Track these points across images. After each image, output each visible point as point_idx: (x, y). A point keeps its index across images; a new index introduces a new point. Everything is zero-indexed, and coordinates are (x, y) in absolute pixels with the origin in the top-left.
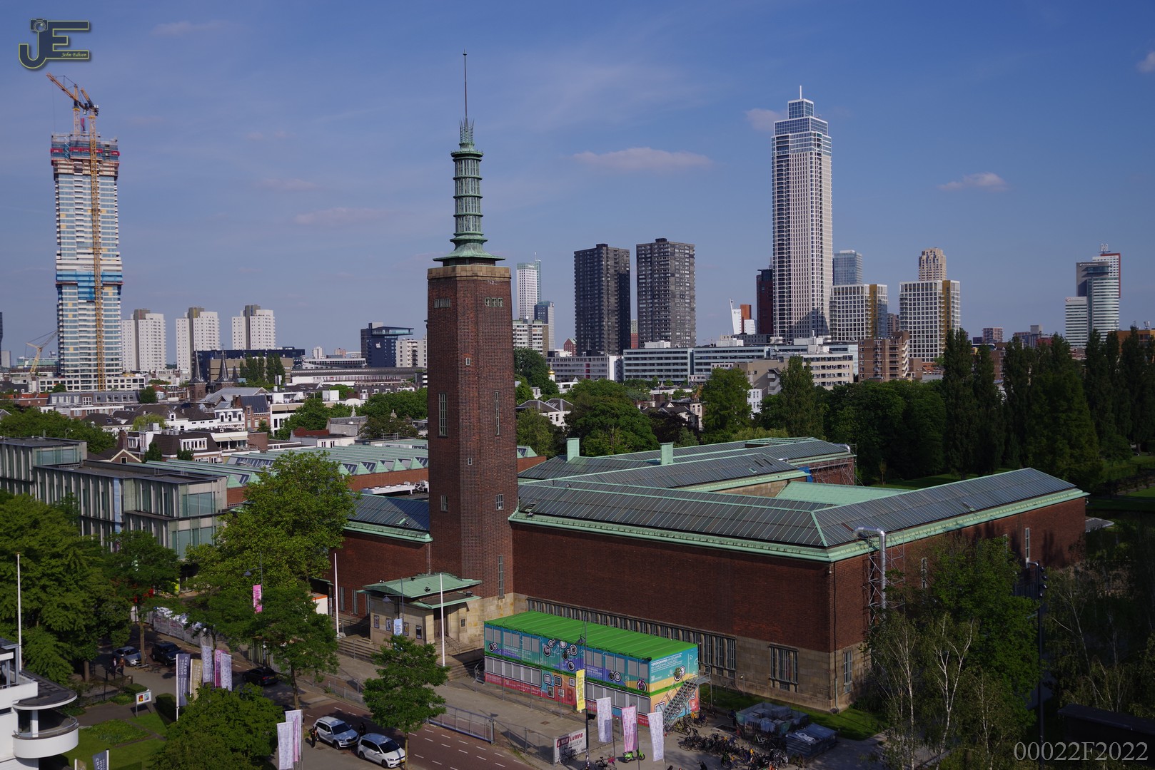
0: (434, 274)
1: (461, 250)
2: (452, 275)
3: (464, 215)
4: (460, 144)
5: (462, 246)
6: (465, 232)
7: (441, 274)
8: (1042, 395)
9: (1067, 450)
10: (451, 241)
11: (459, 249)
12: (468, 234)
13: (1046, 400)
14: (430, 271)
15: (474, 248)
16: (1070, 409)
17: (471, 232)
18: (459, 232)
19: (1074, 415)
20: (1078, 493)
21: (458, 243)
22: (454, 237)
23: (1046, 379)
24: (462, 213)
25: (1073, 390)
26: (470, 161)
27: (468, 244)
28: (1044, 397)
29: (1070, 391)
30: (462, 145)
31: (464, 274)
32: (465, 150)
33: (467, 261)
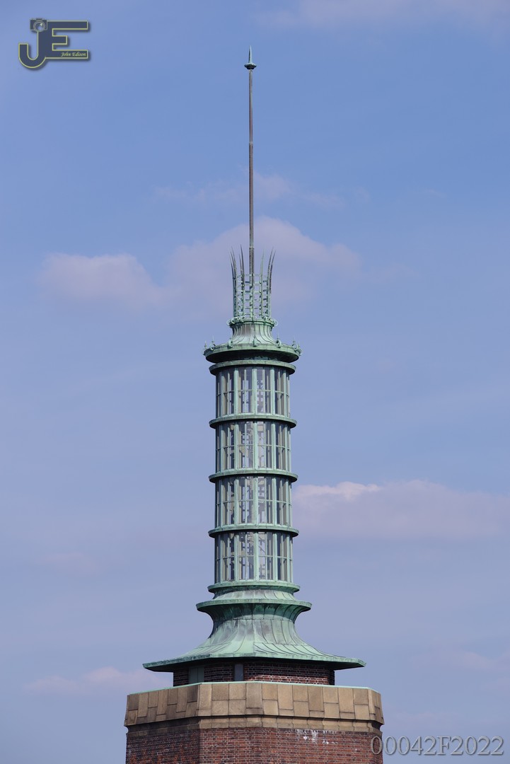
0: (142, 712)
1: (226, 637)
2: (189, 714)
3: (236, 532)
4: (232, 325)
5: (228, 624)
6: (238, 581)
7: (161, 710)
10: (202, 608)
11: (220, 632)
12: (247, 588)
14: (133, 702)
15: (264, 631)
17: (257, 580)
18: (224, 583)
21: (220, 614)
22: (209, 598)
24: (230, 526)
26: (255, 372)
27: (246, 620)
30: (236, 326)
31: (221, 709)
32: (243, 341)
33: (239, 670)
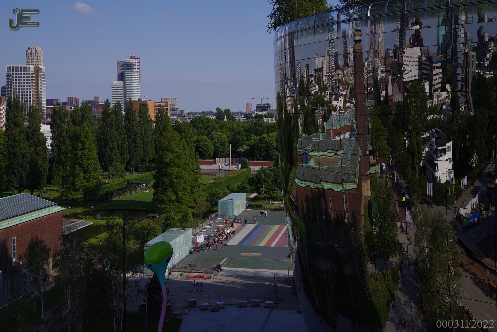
8: (67, 139)
9: (82, 174)
13: (69, 143)
16: (83, 149)
19: (86, 152)
20: (58, 209)
23: (70, 130)
25: (85, 137)
28: (68, 141)
29: (83, 137)
